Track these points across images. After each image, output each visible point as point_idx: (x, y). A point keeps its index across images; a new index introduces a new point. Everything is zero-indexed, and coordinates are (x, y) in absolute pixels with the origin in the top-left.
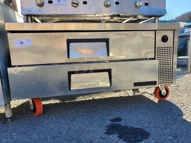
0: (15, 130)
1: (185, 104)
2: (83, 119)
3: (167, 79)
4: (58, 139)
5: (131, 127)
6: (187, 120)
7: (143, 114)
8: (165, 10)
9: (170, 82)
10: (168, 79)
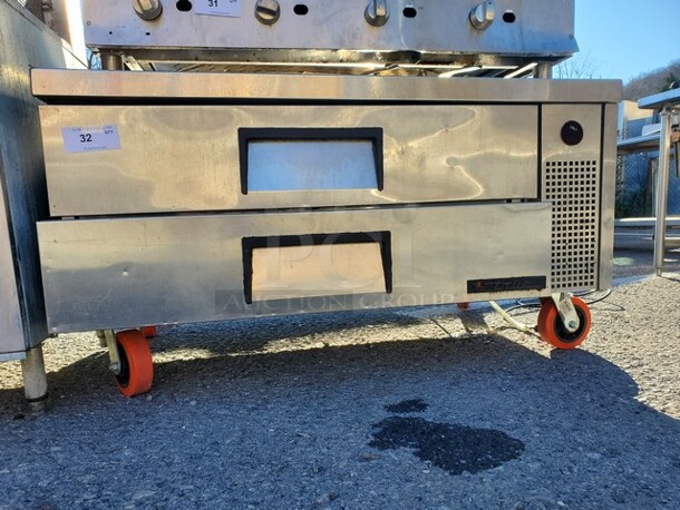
0: (59, 436)
1: (644, 361)
2: (292, 406)
3: (581, 272)
4: (207, 463)
5: (458, 428)
6: (651, 405)
7: (500, 389)
8: (572, 37)
9: (592, 283)
10: (586, 271)
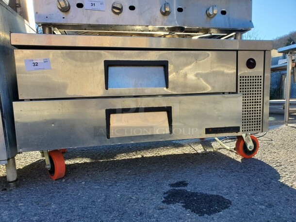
0: (22, 198)
1: (282, 164)
2: (128, 184)
3: (255, 124)
4: (90, 211)
5: (202, 194)
6: (286, 184)
7: (220, 176)
8: (251, 21)
9: (259, 129)
10: (257, 124)
